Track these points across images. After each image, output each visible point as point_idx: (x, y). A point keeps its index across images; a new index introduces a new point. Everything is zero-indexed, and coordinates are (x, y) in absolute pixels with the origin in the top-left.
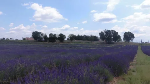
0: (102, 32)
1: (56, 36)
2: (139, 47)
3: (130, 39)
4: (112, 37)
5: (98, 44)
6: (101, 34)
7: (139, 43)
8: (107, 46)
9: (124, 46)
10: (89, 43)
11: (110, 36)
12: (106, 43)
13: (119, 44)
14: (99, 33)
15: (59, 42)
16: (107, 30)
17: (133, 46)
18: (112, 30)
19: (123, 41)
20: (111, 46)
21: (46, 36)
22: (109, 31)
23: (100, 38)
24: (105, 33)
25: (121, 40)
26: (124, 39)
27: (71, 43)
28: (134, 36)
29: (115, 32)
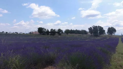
0: (91, 28)
1: (56, 31)
2: (120, 39)
3: (113, 33)
4: (99, 31)
5: (88, 37)
6: (90, 29)
7: (120, 36)
8: (95, 38)
9: (108, 38)
10: (80, 36)
11: (97, 30)
12: (94, 36)
13: (104, 37)
14: (88, 28)
15: (58, 35)
16: (95, 26)
17: (115, 38)
18: (98, 26)
19: (107, 34)
20: (98, 38)
21: (48, 31)
22: (96, 26)
23: (89, 32)
24: (93, 28)
25: (105, 33)
26: (107, 33)
27: (68, 36)
28: (116, 30)
29: (101, 27)
